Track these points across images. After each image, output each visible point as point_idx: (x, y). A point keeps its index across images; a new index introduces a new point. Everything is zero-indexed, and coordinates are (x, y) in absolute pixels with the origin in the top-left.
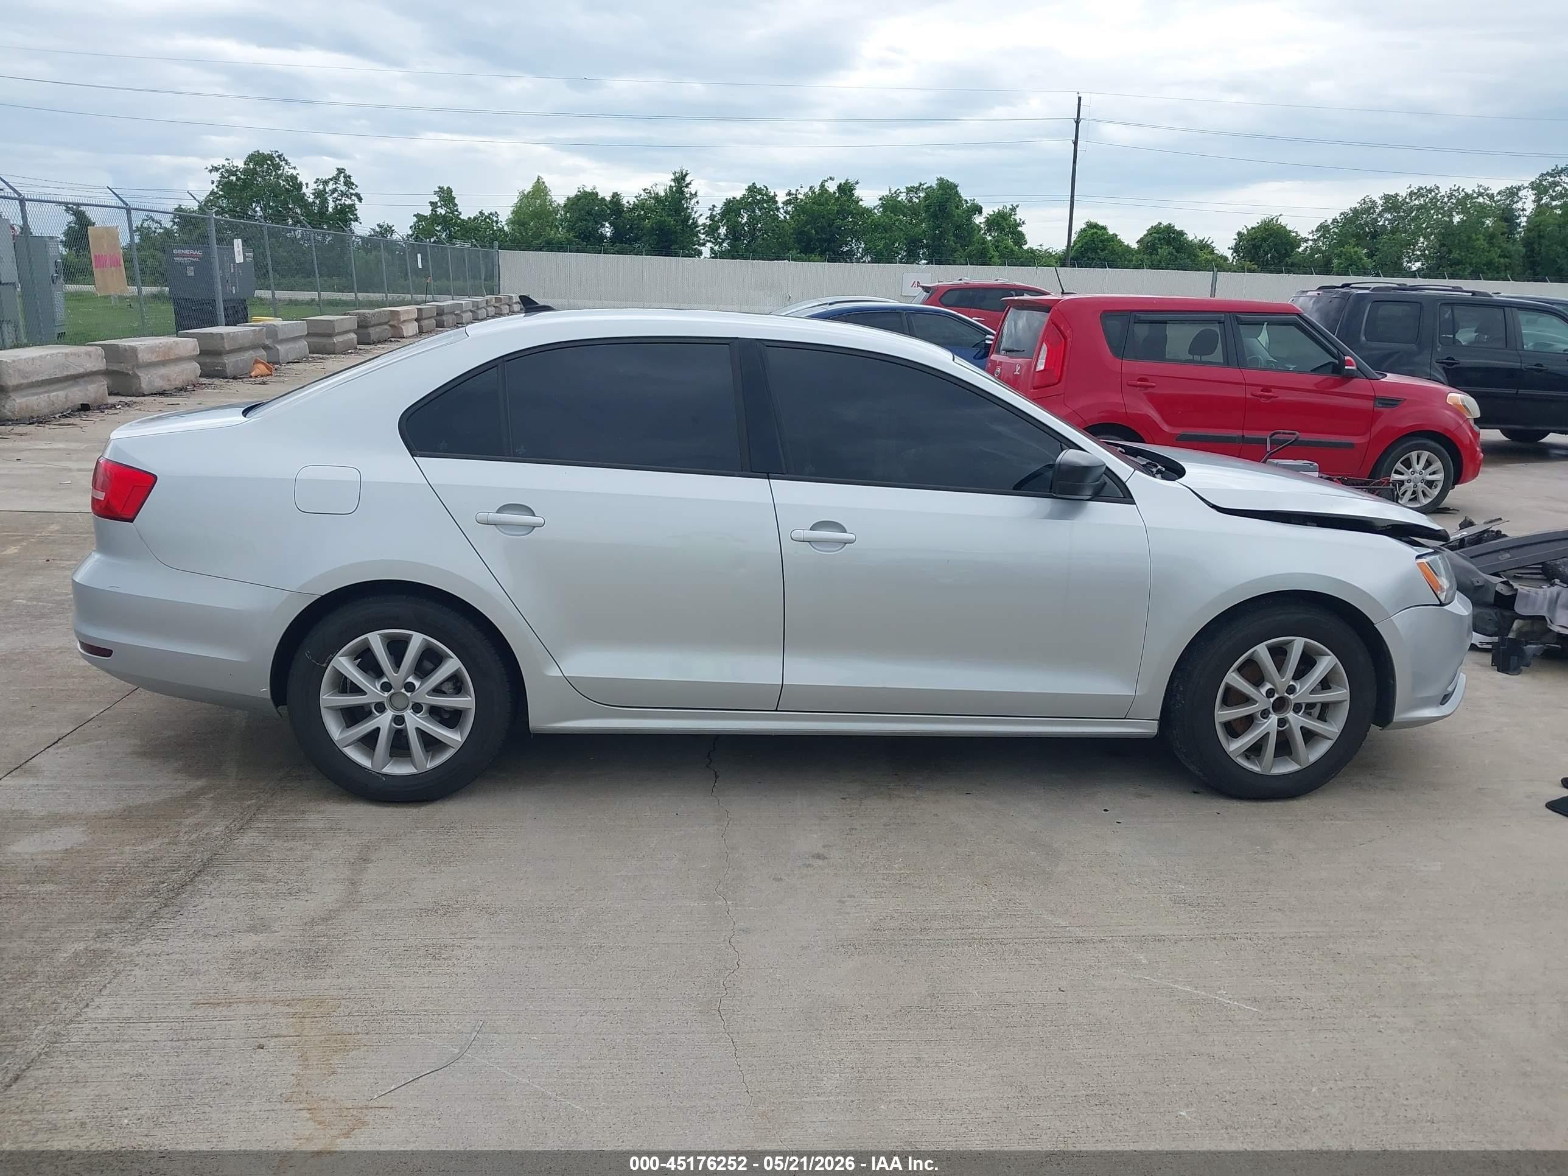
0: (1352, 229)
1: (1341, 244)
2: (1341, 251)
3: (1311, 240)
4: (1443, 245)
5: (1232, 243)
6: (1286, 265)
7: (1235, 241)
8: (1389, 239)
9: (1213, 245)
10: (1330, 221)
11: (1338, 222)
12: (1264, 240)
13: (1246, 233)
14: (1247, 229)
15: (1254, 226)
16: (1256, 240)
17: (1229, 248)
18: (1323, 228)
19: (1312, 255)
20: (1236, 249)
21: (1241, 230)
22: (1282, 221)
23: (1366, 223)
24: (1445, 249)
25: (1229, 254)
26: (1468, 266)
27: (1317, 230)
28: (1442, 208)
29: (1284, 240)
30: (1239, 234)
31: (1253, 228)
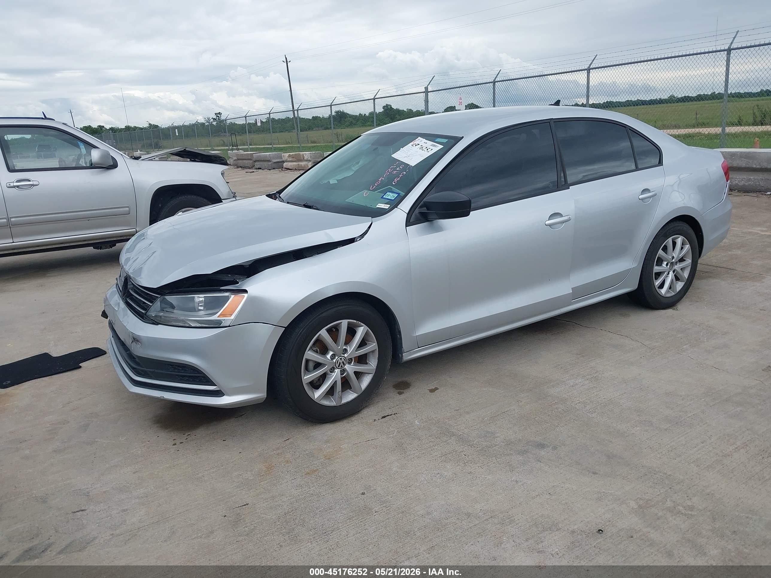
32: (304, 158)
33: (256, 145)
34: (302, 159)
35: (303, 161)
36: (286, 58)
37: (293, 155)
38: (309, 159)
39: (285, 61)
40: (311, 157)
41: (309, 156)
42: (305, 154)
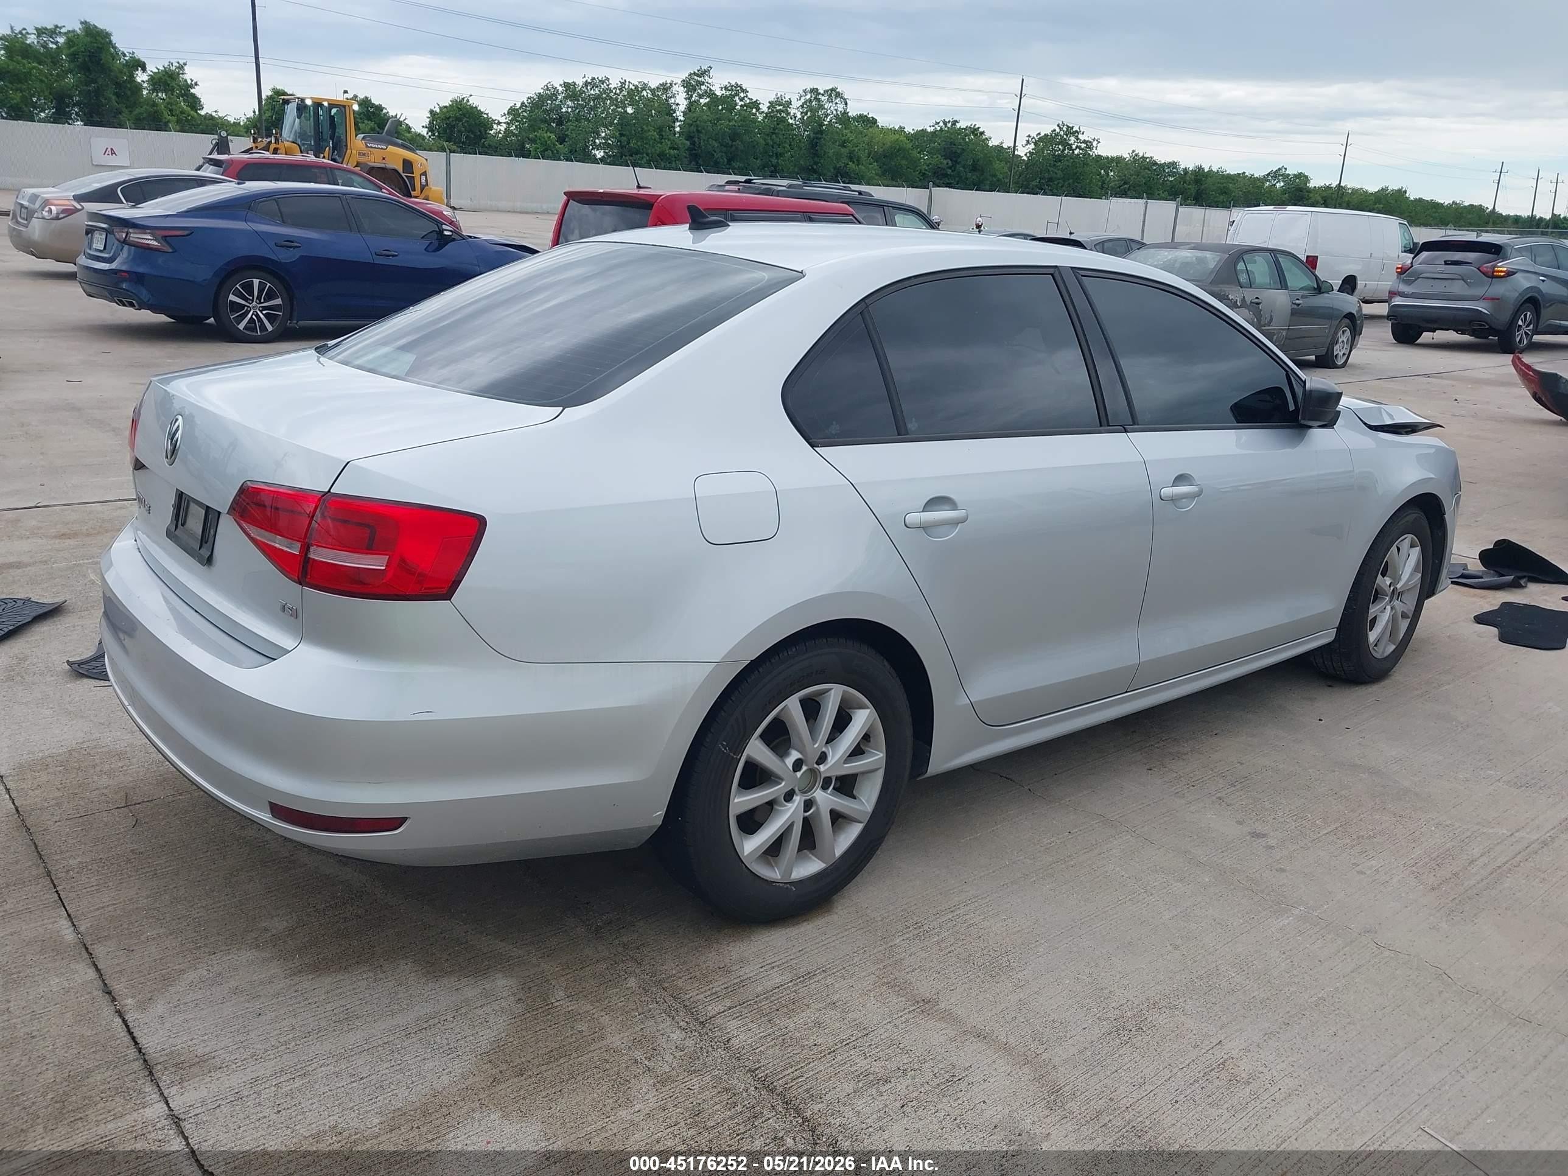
0: (539, 113)
1: (533, 128)
2: (536, 136)
3: (504, 123)
4: (621, 135)
5: (426, 122)
6: (483, 146)
7: (429, 120)
8: (576, 126)
9: (406, 121)
10: (518, 105)
11: (526, 106)
12: (459, 119)
13: (438, 111)
14: (440, 108)
15: (447, 105)
16: (451, 120)
17: (423, 127)
18: (512, 111)
19: (505, 137)
20: (430, 128)
21: (433, 108)
22: (473, 102)
23: (551, 110)
24: (624, 139)
25: (424, 132)
26: (645, 155)
27: (509, 113)
28: (616, 99)
29: (477, 121)
30: (431, 112)
31: (446, 107)
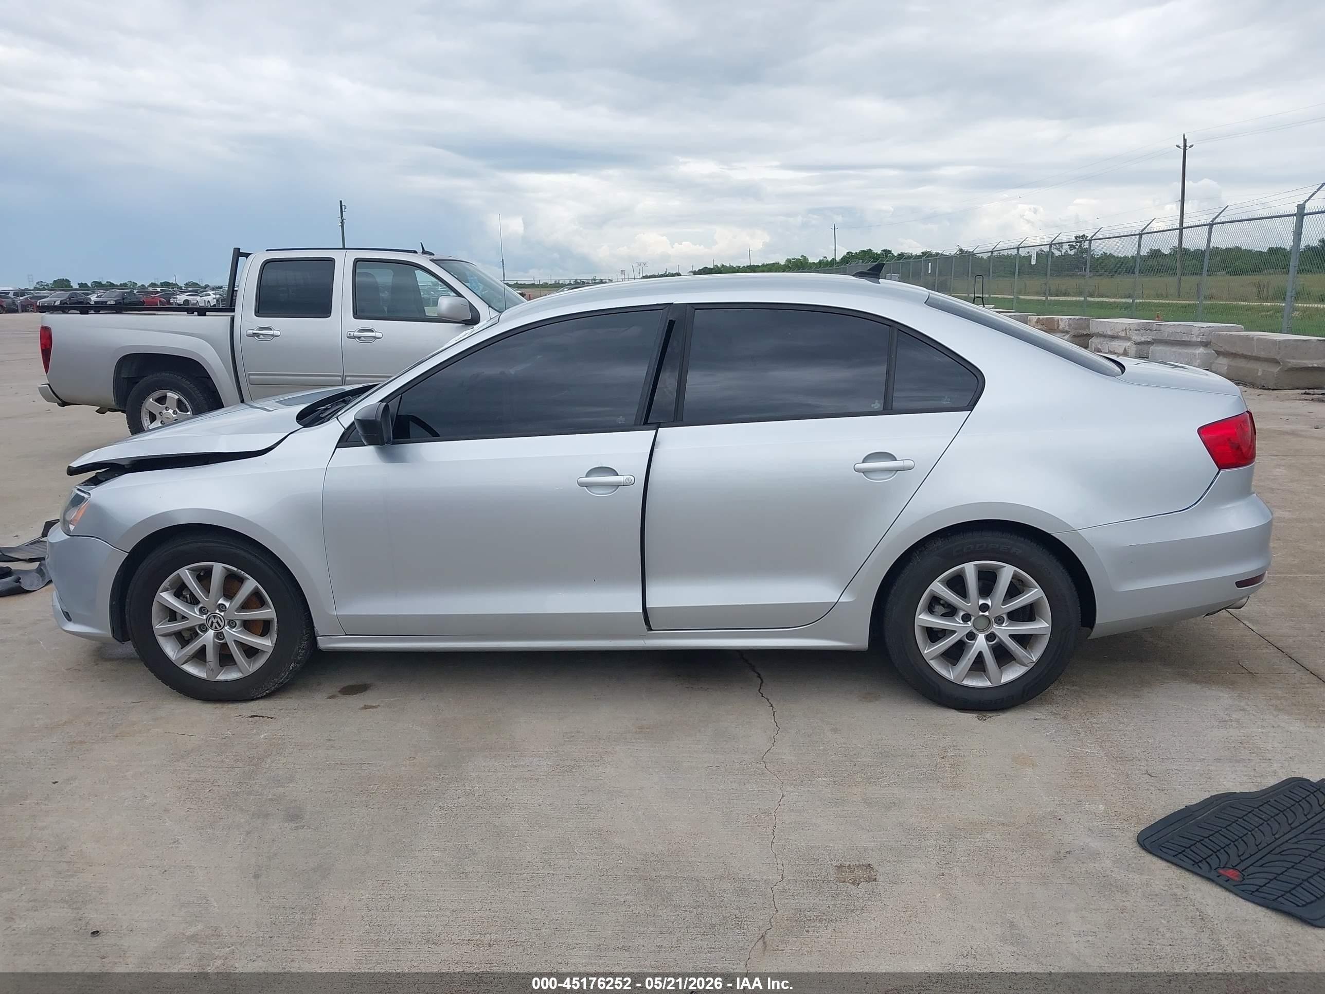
32: (1058, 327)
33: (1101, 296)
34: (1056, 328)
35: (1058, 332)
36: (1185, 140)
37: (1043, 319)
38: (1067, 329)
39: (1182, 145)
40: (1070, 325)
41: (1067, 324)
42: (1061, 319)
